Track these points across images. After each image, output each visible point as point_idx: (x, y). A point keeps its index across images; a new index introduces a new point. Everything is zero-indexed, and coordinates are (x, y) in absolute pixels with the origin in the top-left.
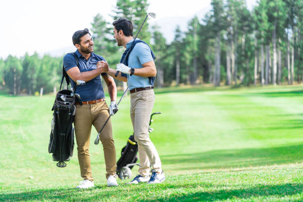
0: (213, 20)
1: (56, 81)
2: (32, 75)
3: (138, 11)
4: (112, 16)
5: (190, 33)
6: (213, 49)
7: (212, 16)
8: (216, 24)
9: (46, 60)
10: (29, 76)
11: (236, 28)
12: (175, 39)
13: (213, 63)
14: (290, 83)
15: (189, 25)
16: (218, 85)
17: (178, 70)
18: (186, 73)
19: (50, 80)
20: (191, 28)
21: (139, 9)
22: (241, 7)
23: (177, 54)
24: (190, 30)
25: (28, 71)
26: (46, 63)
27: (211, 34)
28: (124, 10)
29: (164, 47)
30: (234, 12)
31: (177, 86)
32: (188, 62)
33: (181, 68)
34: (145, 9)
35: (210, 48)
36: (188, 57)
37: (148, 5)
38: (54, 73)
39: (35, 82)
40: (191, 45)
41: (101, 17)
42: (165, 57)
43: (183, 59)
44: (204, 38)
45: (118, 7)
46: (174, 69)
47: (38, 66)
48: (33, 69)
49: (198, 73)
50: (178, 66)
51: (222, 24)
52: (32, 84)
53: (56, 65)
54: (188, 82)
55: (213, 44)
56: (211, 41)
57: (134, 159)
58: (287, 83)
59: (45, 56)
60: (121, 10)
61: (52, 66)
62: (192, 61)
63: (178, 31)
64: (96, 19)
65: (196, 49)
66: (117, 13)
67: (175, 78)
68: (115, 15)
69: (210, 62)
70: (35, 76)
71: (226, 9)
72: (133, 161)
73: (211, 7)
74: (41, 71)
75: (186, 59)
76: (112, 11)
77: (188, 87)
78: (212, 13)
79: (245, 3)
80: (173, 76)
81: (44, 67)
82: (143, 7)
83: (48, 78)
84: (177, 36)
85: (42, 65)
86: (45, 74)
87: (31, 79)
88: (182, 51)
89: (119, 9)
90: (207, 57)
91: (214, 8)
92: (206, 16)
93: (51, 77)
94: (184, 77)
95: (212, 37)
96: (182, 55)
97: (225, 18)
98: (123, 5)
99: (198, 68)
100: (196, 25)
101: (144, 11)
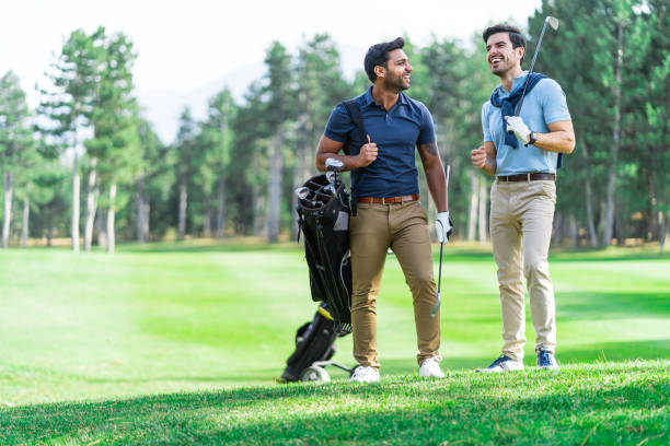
0: (266, 98)
3: (110, 68)
4: (51, 78)
5: (213, 124)
6: (264, 162)
7: (264, 90)
8: (274, 106)
11: (316, 118)
12: (180, 136)
13: (264, 192)
15: (211, 107)
16: (273, 239)
17: (183, 205)
18: (202, 212)
20: (215, 112)
21: (114, 63)
22: (330, 73)
23: (184, 169)
24: (212, 117)
27: (262, 127)
28: (79, 64)
29: (155, 153)
30: (314, 83)
31: (179, 239)
32: (208, 188)
33: (189, 200)
34: (127, 65)
35: (258, 159)
36: (208, 176)
37: (135, 56)
40: (216, 149)
41: (16, 80)
42: (154, 175)
43: (197, 180)
44: (244, 135)
45: (65, 57)
46: (174, 202)
49: (227, 213)
50: (184, 196)
51: (285, 107)
54: (207, 232)
55: (264, 151)
56: (261, 143)
57: (329, 350)
60: (72, 65)
62: (216, 185)
63: (185, 117)
64: (4, 84)
65: (226, 158)
66: (64, 70)
67: (175, 223)
68: (59, 74)
69: (257, 188)
71: (296, 76)
72: (326, 355)
73: (265, 69)
75: (204, 180)
76: (52, 65)
77: (206, 241)
78: (267, 82)
79: (339, 64)
80: (169, 218)
82: (121, 61)
84: (184, 130)
88: (194, 163)
89: (67, 61)
90: (251, 178)
91: (272, 71)
92: (252, 88)
94: (198, 220)
95: (264, 135)
96: (194, 171)
97: (295, 94)
98: (76, 53)
99: (228, 202)
100: (226, 107)
101: (125, 69)
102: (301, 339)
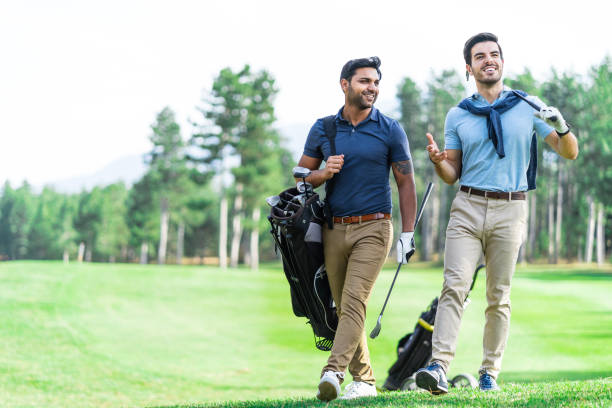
1: (69, 241)
2: (19, 226)
3: (255, 103)
4: (202, 111)
9: (48, 197)
10: (13, 229)
14: (553, 260)
19: (56, 238)
21: (258, 98)
25: (11, 220)
26: (51, 204)
28: (227, 99)
30: (442, 115)
34: (269, 99)
37: (276, 92)
38: (67, 224)
39: (24, 241)
41: (172, 114)
45: (214, 92)
47: (32, 210)
48: (22, 216)
51: (414, 138)
52: (20, 246)
53: (72, 209)
58: (546, 260)
59: (46, 190)
60: (221, 100)
61: (63, 210)
64: (162, 118)
66: (214, 105)
68: (209, 108)
70: (26, 228)
71: (425, 109)
73: (396, 104)
74: (39, 218)
76: (203, 100)
78: (399, 116)
81: (46, 212)
82: (265, 95)
83: (52, 234)
85: (40, 207)
86: (46, 226)
87: (18, 235)
89: (216, 96)
91: (403, 105)
93: (59, 232)
97: (425, 126)
98: (225, 89)
101: (267, 103)
102: (401, 350)
